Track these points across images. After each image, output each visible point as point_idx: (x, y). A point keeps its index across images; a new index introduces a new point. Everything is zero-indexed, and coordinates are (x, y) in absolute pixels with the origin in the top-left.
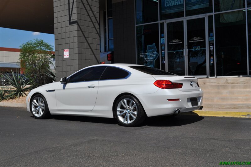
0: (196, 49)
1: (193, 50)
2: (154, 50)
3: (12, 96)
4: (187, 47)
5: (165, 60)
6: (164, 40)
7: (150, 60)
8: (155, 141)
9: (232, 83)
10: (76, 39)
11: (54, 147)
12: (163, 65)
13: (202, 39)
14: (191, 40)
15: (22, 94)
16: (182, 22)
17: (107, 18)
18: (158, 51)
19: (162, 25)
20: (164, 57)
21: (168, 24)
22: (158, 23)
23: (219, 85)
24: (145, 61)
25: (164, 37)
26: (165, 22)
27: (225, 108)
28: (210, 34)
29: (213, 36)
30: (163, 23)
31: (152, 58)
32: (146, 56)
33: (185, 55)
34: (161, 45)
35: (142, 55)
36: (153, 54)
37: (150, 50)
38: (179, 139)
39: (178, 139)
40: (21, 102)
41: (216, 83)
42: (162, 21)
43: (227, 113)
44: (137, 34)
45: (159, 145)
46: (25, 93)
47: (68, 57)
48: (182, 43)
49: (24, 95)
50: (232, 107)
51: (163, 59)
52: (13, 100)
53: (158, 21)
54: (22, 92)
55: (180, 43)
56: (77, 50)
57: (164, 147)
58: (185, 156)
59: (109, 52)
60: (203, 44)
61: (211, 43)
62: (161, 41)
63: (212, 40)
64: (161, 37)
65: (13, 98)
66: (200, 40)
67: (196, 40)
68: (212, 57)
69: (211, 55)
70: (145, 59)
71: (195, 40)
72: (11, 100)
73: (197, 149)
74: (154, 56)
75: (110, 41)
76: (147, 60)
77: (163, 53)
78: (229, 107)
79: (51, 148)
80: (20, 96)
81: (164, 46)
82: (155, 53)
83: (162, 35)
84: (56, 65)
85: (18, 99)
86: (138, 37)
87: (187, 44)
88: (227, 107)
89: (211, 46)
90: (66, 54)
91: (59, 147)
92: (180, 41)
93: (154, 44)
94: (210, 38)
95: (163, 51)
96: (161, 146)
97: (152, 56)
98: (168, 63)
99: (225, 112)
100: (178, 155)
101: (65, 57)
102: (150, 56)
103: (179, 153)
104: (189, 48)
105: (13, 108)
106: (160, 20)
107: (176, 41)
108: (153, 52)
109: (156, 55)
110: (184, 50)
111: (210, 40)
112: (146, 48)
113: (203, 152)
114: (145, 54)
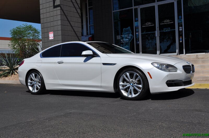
0: (167, 31)
1: (164, 31)
2: (129, 32)
3: (6, 74)
4: (158, 28)
5: (139, 41)
6: (138, 24)
7: (126, 41)
8: (135, 113)
9: (202, 58)
10: (59, 23)
11: (27, 122)
12: (138, 45)
13: (171, 22)
14: (162, 22)
15: (14, 73)
16: (154, 7)
17: (88, 7)
18: (133, 34)
19: (136, 10)
20: (138, 38)
21: (141, 9)
22: (132, 9)
23: (190, 60)
24: (121, 42)
25: (138, 21)
26: (139, 8)
27: (198, 81)
28: (179, 16)
29: (182, 19)
30: (137, 8)
31: (127, 40)
32: (123, 38)
33: (156, 36)
34: (135, 28)
35: (119, 37)
36: (128, 36)
37: (125, 32)
38: (160, 111)
39: (158, 111)
40: (13, 80)
41: (187, 58)
42: (136, 7)
43: (200, 85)
44: (114, 20)
45: (139, 118)
46: (16, 72)
47: (53, 38)
48: (154, 25)
49: (16, 73)
50: (205, 80)
51: (137, 40)
52: (6, 78)
53: (132, 7)
54: (14, 71)
55: (152, 25)
56: (61, 32)
57: (145, 120)
58: (171, 130)
59: (90, 36)
60: (173, 26)
61: (179, 24)
62: (135, 24)
63: (181, 22)
64: (135, 21)
65: (6, 76)
66: (170, 22)
67: (167, 22)
68: (181, 37)
69: (180, 35)
70: (121, 40)
71: (165, 23)
72: (4, 78)
73: (182, 122)
74: (129, 37)
75: (91, 27)
76: (123, 41)
77: (137, 35)
78: (201, 79)
79: (23, 123)
80: (12, 74)
81: (138, 29)
82: (131, 35)
83: (136, 19)
84: (42, 46)
85: (10, 77)
86: (115, 23)
87: (158, 26)
88: (199, 79)
89: (180, 28)
90: (51, 36)
91: (32, 121)
92: (152, 23)
93: (129, 27)
94: (179, 20)
95: (137, 33)
96: (142, 119)
97: (128, 37)
98: (142, 44)
99: (199, 84)
100: (162, 130)
101: (50, 39)
102: (126, 38)
103: (163, 128)
104: (160, 30)
105: (5, 84)
106: (134, 6)
107: (149, 24)
108: (128, 34)
109: (131, 37)
110: (156, 31)
111: (179, 22)
112: (122, 31)
113: (189, 126)
114: (122, 36)
